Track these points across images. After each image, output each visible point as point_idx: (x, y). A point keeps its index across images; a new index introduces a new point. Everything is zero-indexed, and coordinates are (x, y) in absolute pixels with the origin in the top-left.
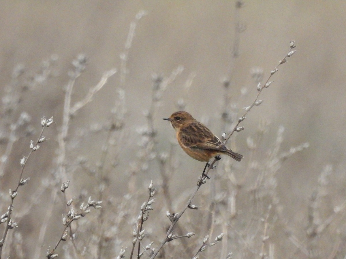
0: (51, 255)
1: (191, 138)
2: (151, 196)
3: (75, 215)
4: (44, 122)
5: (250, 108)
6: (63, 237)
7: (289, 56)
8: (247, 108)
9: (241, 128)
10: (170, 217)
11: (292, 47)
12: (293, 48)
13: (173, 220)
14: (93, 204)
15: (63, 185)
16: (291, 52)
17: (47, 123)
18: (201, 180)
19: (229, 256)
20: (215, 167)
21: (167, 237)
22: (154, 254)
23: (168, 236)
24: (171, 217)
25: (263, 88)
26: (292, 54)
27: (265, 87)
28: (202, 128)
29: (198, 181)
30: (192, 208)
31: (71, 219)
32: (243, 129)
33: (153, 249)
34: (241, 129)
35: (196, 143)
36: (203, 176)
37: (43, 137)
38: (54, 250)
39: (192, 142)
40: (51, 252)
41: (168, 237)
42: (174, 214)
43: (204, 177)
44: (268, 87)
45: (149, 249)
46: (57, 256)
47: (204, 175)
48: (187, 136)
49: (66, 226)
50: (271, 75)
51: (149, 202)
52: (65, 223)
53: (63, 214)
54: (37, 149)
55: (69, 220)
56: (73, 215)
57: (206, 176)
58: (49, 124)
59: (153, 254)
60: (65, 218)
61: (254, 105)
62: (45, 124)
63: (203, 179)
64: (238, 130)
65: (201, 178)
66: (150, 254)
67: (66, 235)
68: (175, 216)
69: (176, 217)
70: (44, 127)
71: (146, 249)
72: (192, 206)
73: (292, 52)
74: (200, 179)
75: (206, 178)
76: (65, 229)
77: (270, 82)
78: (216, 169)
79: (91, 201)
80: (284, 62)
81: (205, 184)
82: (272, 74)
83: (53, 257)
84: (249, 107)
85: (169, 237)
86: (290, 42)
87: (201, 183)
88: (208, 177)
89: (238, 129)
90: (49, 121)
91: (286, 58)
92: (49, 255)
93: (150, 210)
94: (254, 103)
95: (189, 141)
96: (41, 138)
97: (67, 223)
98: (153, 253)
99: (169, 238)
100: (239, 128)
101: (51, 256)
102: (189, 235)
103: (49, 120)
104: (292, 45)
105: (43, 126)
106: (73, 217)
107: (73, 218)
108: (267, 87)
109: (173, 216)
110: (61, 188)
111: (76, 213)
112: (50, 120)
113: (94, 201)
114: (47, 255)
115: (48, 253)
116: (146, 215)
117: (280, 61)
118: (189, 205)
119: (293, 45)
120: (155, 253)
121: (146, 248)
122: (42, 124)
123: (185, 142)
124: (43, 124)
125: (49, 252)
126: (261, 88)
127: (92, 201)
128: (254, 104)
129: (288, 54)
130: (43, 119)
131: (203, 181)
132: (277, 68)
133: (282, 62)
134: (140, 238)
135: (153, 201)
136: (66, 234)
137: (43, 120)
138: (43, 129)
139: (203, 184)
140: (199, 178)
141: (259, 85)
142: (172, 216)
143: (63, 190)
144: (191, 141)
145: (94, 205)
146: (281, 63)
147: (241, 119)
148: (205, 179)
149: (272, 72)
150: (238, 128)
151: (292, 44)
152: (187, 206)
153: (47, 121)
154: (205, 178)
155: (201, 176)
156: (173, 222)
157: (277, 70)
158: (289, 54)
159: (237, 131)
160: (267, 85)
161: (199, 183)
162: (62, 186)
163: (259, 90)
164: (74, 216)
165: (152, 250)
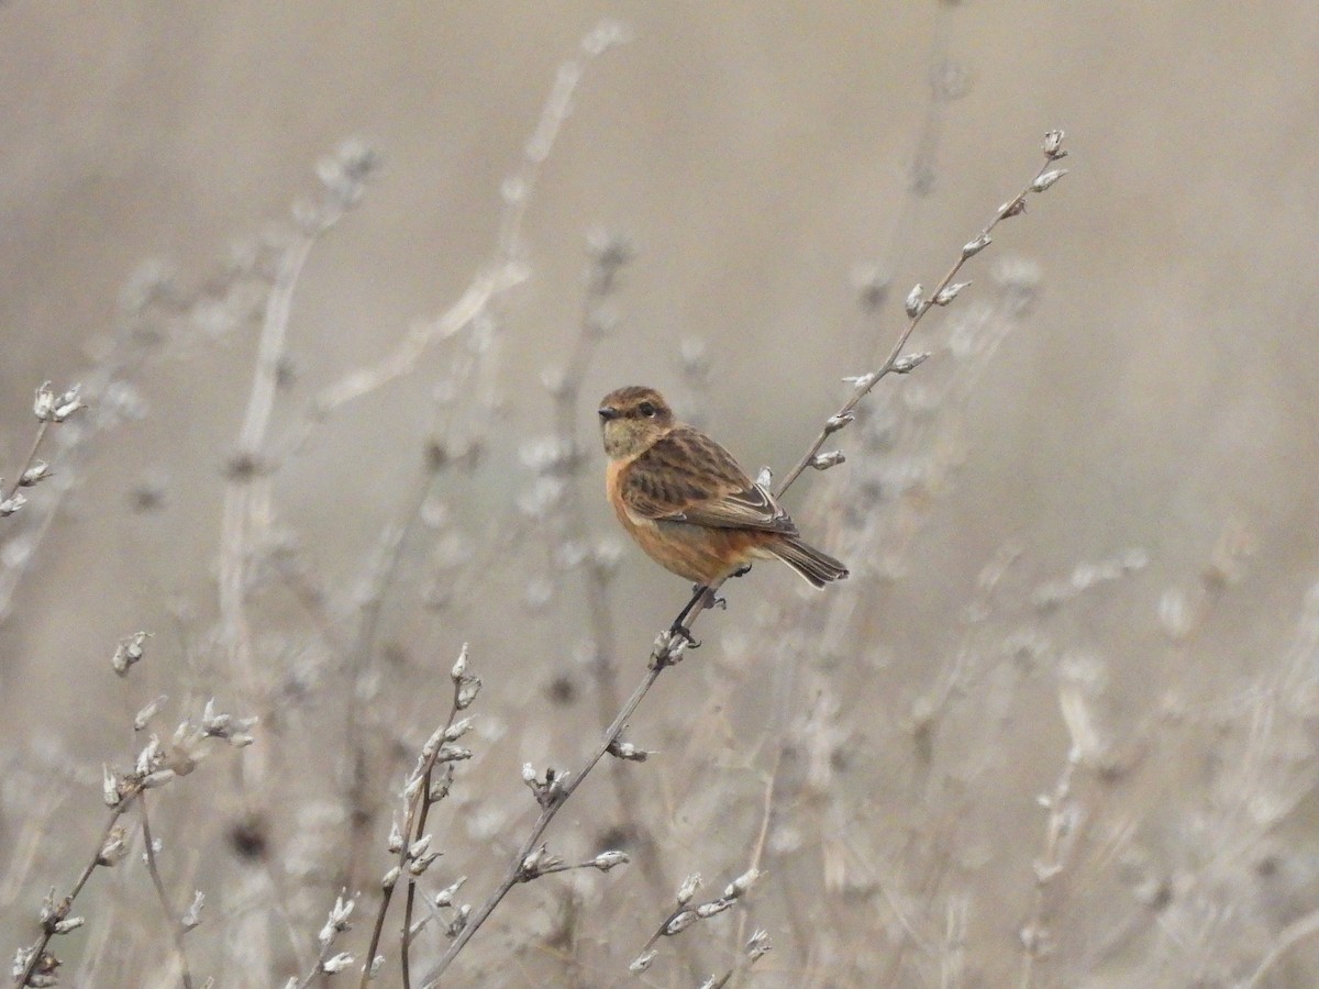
0: (58, 920)
1: (663, 483)
2: (458, 707)
3: (153, 769)
4: (44, 403)
5: (875, 381)
6: (105, 854)
7: (1039, 189)
8: (861, 381)
9: (834, 454)
10: (534, 785)
11: (1053, 155)
12: (1058, 157)
13: (545, 799)
14: (221, 728)
15: (120, 648)
16: (1047, 175)
17: (57, 408)
18: (666, 649)
19: (755, 943)
20: (721, 600)
21: (522, 865)
22: (466, 927)
23: (523, 861)
24: (540, 786)
25: (929, 305)
26: (1053, 182)
27: (935, 300)
28: (711, 451)
29: (653, 654)
30: (622, 755)
31: (136, 783)
32: (840, 460)
33: (465, 909)
34: (832, 460)
35: (681, 503)
36: (672, 635)
37: (41, 464)
38: (68, 902)
39: (668, 498)
40: (57, 910)
41: (525, 864)
42: (550, 777)
43: (677, 637)
44: (947, 302)
45: (448, 904)
46: (80, 925)
47: (678, 629)
48: (648, 476)
49: (116, 810)
50: (964, 260)
51: (453, 730)
52: (112, 798)
53: (104, 765)
54: (14, 509)
55: (127, 788)
56: (145, 769)
57: (685, 633)
58: (63, 412)
59: (463, 927)
60: (113, 780)
61: (890, 370)
62: (50, 412)
63: (671, 644)
64: (821, 464)
65: (667, 642)
66: (451, 926)
67: (117, 843)
68: (553, 785)
69: (558, 788)
70: (44, 425)
71: (435, 907)
72: (623, 749)
73: (1053, 175)
74: (662, 646)
75: (687, 642)
76: (114, 820)
77: (958, 286)
78: (725, 608)
79: (216, 716)
80: (1016, 213)
81: (678, 665)
82: (968, 254)
83: (64, 930)
84: (870, 376)
85: (528, 864)
86: (1048, 135)
87: (663, 661)
88: (691, 640)
89: (822, 458)
90: (64, 403)
91: (1025, 193)
92: (50, 919)
93: (459, 759)
94: (891, 362)
95: (655, 495)
96: (30, 465)
97: (121, 797)
98: (462, 921)
99: (529, 867)
100: (825, 455)
101: (58, 925)
102: (608, 861)
103: (63, 399)
104: (1055, 145)
105: (42, 420)
106: (143, 775)
107: (146, 780)
108: (943, 304)
109: (548, 785)
110: (115, 659)
111: (156, 762)
112: (69, 395)
113: (225, 717)
114: (42, 920)
115: (45, 913)
116: (444, 777)
117: (1003, 208)
118: (614, 741)
119: (1058, 147)
120: (469, 922)
121: (437, 901)
122: (39, 411)
123: (640, 502)
124: (42, 414)
125: (50, 910)
126: (921, 305)
127: (220, 718)
128: (890, 368)
129: (1033, 181)
130: (43, 393)
131: (673, 654)
132: (988, 232)
133: (1011, 209)
134: (415, 866)
135: (465, 725)
136: (116, 839)
137: (43, 396)
138: (40, 433)
139: (673, 663)
140: (658, 641)
141: (912, 296)
142: (544, 781)
143: (123, 668)
144: (662, 494)
145: (226, 730)
146: (1007, 215)
147: (834, 420)
148: (681, 646)
149: (968, 247)
150: (822, 453)
151: (1052, 143)
152: (605, 745)
153: (59, 399)
154: (679, 643)
155: (666, 634)
156: (546, 804)
157: (987, 240)
158: (1039, 181)
159: (816, 466)
160: (945, 295)
161: (655, 661)
162: (118, 653)
163: (912, 313)
164: (150, 773)
165: (460, 910)
